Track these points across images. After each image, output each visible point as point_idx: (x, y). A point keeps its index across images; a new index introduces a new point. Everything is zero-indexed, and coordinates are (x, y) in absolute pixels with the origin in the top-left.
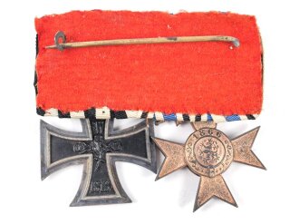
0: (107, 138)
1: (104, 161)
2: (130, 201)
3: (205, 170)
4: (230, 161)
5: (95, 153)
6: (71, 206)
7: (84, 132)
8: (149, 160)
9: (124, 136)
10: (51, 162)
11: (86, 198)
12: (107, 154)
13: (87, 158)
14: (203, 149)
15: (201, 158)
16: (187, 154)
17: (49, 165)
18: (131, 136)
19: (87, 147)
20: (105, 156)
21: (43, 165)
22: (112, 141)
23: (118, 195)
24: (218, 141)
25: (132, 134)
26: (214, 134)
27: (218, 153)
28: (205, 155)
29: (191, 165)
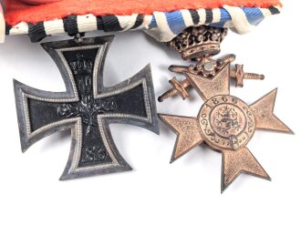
0: (96, 96)
1: (95, 125)
2: (130, 169)
3: (227, 141)
4: (252, 128)
5: (84, 116)
6: (60, 179)
7: (68, 92)
8: (149, 119)
9: (117, 92)
10: (32, 130)
11: (78, 170)
12: (99, 116)
13: (74, 123)
14: (221, 118)
15: (219, 128)
16: (203, 127)
17: (29, 134)
18: (126, 92)
19: (73, 109)
20: (96, 118)
21: (22, 134)
22: (103, 99)
23: (116, 163)
24: (235, 108)
25: (127, 89)
26: (230, 101)
27: (238, 120)
28: (224, 125)
29: (209, 138)
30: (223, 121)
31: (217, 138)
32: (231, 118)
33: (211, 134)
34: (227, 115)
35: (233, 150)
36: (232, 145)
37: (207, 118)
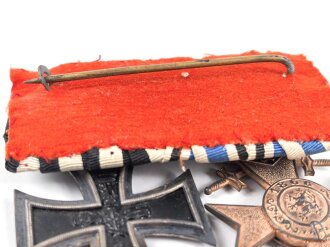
3: (308, 229)
5: (107, 224)
10: (36, 244)
12: (128, 223)
13: (95, 233)
14: (294, 201)
24: (311, 191)
27: (318, 203)
28: (299, 209)
29: (283, 227)
30: (298, 204)
31: (294, 226)
32: (308, 199)
33: (284, 222)
34: (302, 197)
35: (319, 240)
36: (316, 233)
37: (275, 202)
